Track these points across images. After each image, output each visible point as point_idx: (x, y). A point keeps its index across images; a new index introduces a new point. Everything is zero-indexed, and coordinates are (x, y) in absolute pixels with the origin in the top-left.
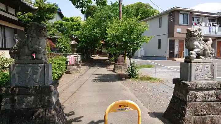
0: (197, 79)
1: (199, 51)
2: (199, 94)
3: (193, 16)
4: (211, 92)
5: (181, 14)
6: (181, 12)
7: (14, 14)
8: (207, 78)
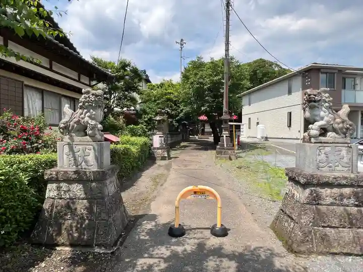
0: (320, 168)
1: (325, 125)
2: (325, 192)
3: (344, 76)
4: (347, 191)
5: (322, 73)
6: (322, 70)
7: (88, 83)
8: (340, 168)
